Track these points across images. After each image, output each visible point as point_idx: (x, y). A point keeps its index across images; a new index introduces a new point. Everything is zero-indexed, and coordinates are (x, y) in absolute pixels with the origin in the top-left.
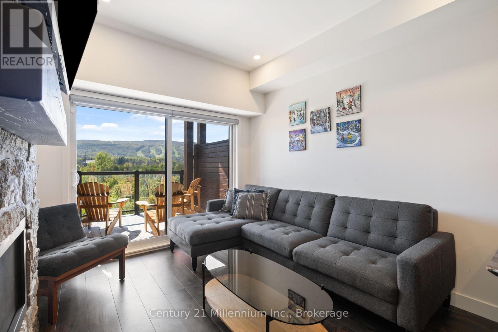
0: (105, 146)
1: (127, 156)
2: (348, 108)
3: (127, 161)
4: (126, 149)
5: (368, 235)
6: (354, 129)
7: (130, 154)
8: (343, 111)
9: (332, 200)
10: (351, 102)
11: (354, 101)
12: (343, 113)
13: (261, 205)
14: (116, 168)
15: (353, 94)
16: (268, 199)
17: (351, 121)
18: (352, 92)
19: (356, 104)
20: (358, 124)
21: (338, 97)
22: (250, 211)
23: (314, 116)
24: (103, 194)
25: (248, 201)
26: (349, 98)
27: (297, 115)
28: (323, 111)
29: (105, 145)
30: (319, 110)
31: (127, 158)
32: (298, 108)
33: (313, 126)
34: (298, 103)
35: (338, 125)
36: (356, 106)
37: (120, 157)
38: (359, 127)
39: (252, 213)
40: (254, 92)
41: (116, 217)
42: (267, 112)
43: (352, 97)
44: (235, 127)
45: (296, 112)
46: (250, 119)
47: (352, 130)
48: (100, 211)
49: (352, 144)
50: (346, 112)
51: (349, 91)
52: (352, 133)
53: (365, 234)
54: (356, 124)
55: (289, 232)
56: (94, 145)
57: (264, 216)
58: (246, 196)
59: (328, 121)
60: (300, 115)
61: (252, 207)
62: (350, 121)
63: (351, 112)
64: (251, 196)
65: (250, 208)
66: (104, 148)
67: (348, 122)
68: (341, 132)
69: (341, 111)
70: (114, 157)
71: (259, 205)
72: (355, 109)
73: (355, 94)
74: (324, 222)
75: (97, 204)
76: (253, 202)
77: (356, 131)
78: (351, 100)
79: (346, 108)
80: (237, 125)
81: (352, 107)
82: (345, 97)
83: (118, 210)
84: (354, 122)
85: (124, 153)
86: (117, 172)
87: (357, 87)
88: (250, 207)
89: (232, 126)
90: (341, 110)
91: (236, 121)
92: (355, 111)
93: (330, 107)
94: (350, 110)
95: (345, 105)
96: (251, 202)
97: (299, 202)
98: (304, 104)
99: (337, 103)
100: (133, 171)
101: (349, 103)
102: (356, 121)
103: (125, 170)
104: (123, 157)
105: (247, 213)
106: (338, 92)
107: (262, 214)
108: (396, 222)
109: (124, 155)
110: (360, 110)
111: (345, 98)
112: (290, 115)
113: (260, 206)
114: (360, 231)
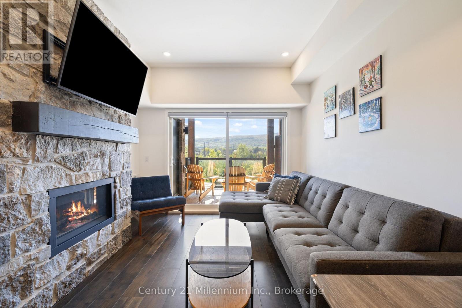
0: (246, 140)
1: (261, 146)
2: (369, 86)
3: (260, 150)
4: (260, 141)
5: (355, 235)
6: (374, 110)
7: (263, 145)
8: (365, 90)
9: (341, 191)
10: (372, 78)
11: (375, 76)
12: (365, 92)
13: (290, 190)
14: (251, 156)
15: (373, 68)
16: (298, 185)
17: (372, 101)
18: (373, 65)
19: (376, 79)
20: (378, 103)
21: (361, 74)
22: (278, 194)
23: (341, 99)
24: (199, 172)
25: (279, 185)
26: (370, 74)
27: (330, 101)
28: (348, 93)
29: (246, 138)
30: (345, 93)
31: (260, 148)
32: (330, 93)
33: (341, 111)
34: (330, 89)
35: (360, 106)
36: (377, 81)
37: (256, 147)
38: (378, 106)
39: (279, 196)
40: (295, 85)
41: (209, 189)
42: (312, 101)
43: (373, 71)
44: (286, 118)
45: (329, 98)
46: (301, 110)
47: (372, 110)
48: (197, 182)
49: (372, 128)
50: (367, 91)
51: (370, 64)
52: (372, 114)
53: (353, 232)
54: (376, 103)
55: (288, 216)
56: (239, 139)
57: (291, 200)
58: (279, 180)
59: (352, 104)
60: (332, 101)
61: (281, 191)
62: (370, 101)
63: (371, 90)
64: (283, 181)
65: (279, 192)
66: (246, 141)
67: (369, 102)
68: (362, 115)
69: (363, 91)
70: (252, 147)
71: (288, 189)
72: (375, 86)
73: (375, 68)
74: (328, 213)
75: (197, 179)
76: (283, 187)
77: (376, 111)
78: (372, 76)
79: (367, 86)
80: (286, 117)
81: (373, 83)
82: (366, 73)
83: (212, 184)
84: (374, 101)
85: (259, 144)
86: (252, 158)
87: (377, 58)
88: (279, 190)
89: (284, 118)
90: (363, 89)
91: (286, 114)
92: (375, 88)
93: (355, 87)
94: (371, 87)
95: (366, 82)
96: (281, 186)
97: (318, 190)
98: (334, 88)
99: (359, 82)
100: (262, 158)
101: (370, 79)
102: (376, 100)
103: (258, 157)
104: (258, 147)
105: (276, 196)
106: (361, 69)
107: (288, 198)
108: (382, 225)
109: (259, 145)
110: (380, 85)
111: (366, 75)
112: (325, 102)
113: (288, 191)
114: (350, 228)
